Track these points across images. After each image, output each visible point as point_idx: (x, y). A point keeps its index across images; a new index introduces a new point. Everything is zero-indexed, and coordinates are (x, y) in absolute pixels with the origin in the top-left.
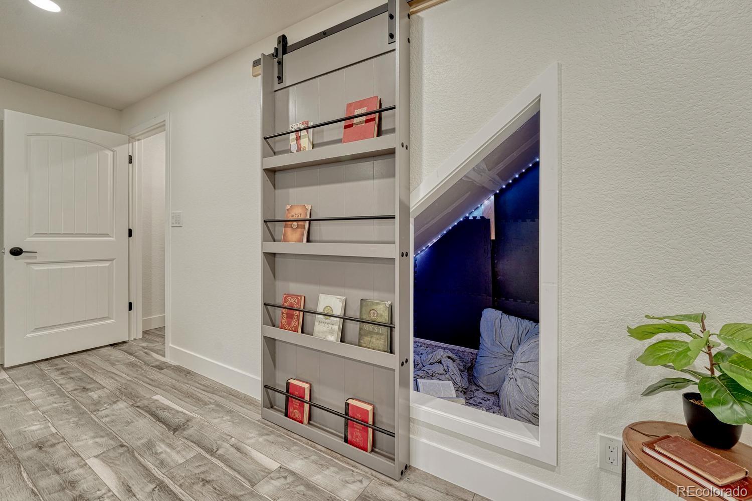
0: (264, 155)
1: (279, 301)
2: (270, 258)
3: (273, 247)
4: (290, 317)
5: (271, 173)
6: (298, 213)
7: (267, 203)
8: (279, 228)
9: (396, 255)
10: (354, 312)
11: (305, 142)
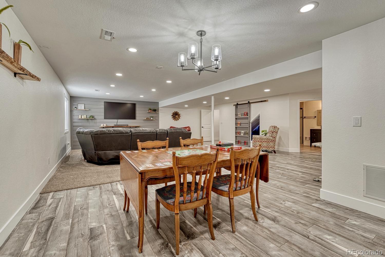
0: (235, 116)
1: (237, 132)
2: (236, 127)
3: (236, 126)
4: (238, 134)
5: (236, 118)
6: (239, 123)
7: (236, 122)
8: (237, 124)
9: (248, 126)
10: (245, 132)
11: (240, 115)
